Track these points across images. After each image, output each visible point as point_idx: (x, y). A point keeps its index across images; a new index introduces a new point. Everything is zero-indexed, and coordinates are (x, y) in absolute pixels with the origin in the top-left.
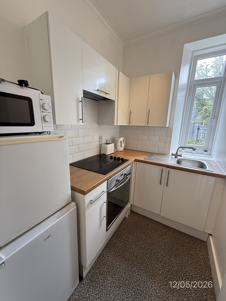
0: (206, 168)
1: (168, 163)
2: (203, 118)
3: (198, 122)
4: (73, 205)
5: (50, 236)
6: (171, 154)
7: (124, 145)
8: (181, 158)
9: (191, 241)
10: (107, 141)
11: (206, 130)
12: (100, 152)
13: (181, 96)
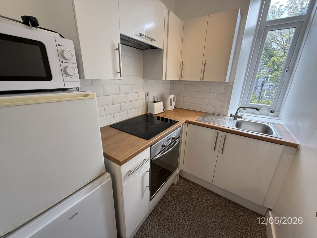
0: (272, 134)
1: (225, 126)
2: (270, 71)
3: (263, 76)
4: (107, 177)
5: (77, 214)
6: (229, 115)
7: (174, 103)
8: (241, 120)
9: (246, 214)
10: (154, 99)
11: (271, 86)
12: (147, 111)
13: (247, 43)
